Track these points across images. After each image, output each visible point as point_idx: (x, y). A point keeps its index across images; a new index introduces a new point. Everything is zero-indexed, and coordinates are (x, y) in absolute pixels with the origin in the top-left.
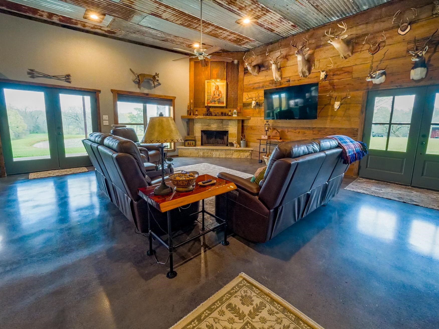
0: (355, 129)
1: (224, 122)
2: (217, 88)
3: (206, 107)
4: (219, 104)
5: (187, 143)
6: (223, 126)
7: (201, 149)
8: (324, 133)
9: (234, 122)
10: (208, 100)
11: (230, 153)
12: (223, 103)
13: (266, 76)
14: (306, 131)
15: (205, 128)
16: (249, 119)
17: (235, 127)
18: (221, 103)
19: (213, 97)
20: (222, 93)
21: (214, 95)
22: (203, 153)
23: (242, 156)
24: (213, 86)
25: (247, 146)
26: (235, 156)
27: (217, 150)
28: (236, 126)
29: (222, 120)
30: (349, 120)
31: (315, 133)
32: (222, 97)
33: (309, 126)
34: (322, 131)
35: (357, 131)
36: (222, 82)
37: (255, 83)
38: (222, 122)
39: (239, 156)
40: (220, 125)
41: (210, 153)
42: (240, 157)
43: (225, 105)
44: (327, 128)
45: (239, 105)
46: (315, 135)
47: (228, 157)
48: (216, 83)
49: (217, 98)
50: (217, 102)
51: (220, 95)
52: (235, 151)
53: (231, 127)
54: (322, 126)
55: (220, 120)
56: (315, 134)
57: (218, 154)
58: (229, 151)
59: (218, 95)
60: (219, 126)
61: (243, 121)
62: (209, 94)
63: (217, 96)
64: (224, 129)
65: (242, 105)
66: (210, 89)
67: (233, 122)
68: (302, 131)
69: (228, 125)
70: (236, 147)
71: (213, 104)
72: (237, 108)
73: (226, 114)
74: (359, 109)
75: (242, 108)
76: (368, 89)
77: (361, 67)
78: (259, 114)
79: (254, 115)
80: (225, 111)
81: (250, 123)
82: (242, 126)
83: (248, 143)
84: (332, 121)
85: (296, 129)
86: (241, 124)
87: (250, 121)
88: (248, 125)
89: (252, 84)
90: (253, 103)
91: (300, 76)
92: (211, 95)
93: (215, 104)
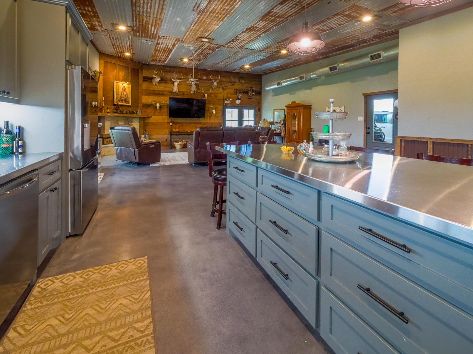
0: (220, 123)
1: (129, 119)
2: (124, 89)
3: (115, 105)
5: (106, 141)
6: (128, 123)
9: (136, 119)
10: (116, 99)
12: (128, 102)
13: (165, 87)
16: (149, 117)
19: (120, 97)
20: (128, 93)
21: (122, 95)
24: (121, 86)
29: (128, 117)
30: (218, 119)
31: (202, 126)
32: (128, 97)
33: (198, 122)
34: (206, 125)
36: (128, 84)
37: (155, 90)
38: (128, 120)
40: (127, 122)
43: (130, 104)
44: (208, 123)
45: (139, 105)
49: (124, 98)
50: (124, 102)
51: (127, 95)
55: (126, 118)
63: (124, 96)
65: (142, 105)
66: (119, 89)
68: (195, 125)
72: (138, 108)
73: (133, 113)
74: (221, 114)
75: (142, 108)
76: (224, 105)
77: (220, 95)
78: (160, 113)
79: (156, 114)
80: (131, 109)
81: (151, 120)
82: (144, 122)
83: (151, 136)
84: (210, 119)
85: (190, 124)
86: (143, 121)
87: (151, 119)
88: (149, 122)
89: (152, 90)
90: (158, 105)
91: (192, 93)
92: (120, 94)
93: (123, 103)
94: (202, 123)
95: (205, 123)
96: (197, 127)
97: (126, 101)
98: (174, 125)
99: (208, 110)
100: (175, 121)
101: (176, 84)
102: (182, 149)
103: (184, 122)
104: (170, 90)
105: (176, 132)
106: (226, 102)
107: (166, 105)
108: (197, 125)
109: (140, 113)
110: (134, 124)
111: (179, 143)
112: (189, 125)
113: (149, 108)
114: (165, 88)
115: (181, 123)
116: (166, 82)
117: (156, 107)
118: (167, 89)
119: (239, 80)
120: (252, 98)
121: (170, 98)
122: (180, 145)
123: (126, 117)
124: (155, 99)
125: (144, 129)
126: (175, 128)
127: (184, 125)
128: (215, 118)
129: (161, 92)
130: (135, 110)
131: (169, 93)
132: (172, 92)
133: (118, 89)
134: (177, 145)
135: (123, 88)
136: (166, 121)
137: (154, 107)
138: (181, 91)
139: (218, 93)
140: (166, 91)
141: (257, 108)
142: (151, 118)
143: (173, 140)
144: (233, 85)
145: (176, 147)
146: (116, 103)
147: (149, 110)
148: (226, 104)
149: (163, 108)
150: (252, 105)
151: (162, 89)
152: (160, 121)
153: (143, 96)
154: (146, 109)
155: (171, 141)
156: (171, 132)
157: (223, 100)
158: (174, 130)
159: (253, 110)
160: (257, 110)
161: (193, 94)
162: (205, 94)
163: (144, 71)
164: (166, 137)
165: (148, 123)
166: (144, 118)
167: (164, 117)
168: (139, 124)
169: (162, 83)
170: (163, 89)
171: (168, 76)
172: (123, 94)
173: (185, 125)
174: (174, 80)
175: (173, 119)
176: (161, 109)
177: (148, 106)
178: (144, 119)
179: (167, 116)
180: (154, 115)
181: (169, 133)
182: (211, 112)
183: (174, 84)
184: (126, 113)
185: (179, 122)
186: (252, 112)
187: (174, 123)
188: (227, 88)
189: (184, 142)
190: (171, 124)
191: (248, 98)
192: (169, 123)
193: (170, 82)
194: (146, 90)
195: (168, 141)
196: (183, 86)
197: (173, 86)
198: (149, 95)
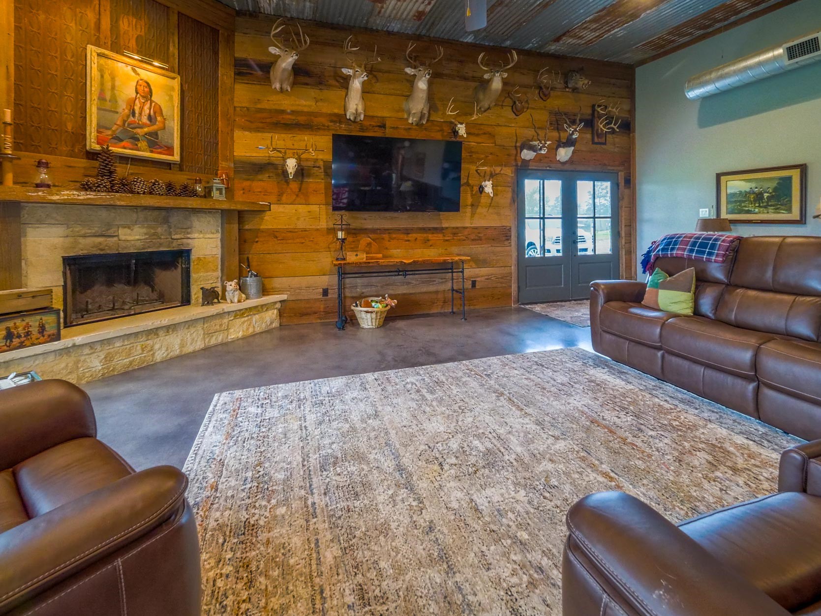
0: (508, 228)
1: (175, 219)
2: (146, 92)
3: (92, 155)
4: (152, 152)
6: (170, 234)
7: (91, 345)
8: (464, 238)
10: (100, 128)
11: (221, 325)
12: (169, 150)
13: (317, 101)
14: (430, 235)
15: (87, 245)
16: (261, 211)
17: (214, 236)
18: (161, 147)
19: (124, 122)
20: (164, 113)
21: (134, 114)
22: (108, 358)
23: (256, 326)
24: (127, 77)
25: (264, 291)
26: (237, 331)
27: (170, 328)
28: (217, 231)
30: (498, 214)
31: (448, 238)
32: (164, 128)
33: (435, 226)
34: (460, 235)
35: (510, 230)
36: (163, 75)
37: (282, 112)
38: (166, 221)
39: (248, 329)
40: (160, 230)
41: (143, 350)
42: (251, 330)
43: (176, 157)
44: (467, 228)
45: (223, 164)
46: (447, 243)
47: (213, 341)
48: (138, 70)
49: (146, 130)
50: (143, 144)
51: (158, 118)
52: (235, 317)
53: (201, 236)
54: (459, 225)
55: (156, 213)
56: (447, 240)
57: (178, 341)
58: (218, 322)
59: (150, 118)
60: (154, 234)
61: (241, 215)
62: (108, 105)
63: (145, 119)
64: (175, 244)
65: (231, 165)
66: (113, 88)
67: (208, 219)
68: (422, 235)
69: (189, 230)
70: (239, 301)
71: (125, 148)
72: (217, 174)
73: (187, 191)
74: (509, 195)
75: (232, 174)
76: (517, 165)
77: (504, 130)
78: (302, 196)
79: (284, 198)
80: (180, 178)
81: (268, 222)
82: (240, 230)
83: (266, 281)
84: (473, 214)
85: (407, 231)
86: (236, 226)
87: (267, 216)
88: (262, 227)
89: (270, 111)
90: (291, 164)
91: (410, 121)
92: (123, 108)
93: (138, 150)
94: (447, 228)
95: (457, 228)
96: (431, 243)
97: (153, 141)
98: (350, 239)
99: (467, 184)
100: (355, 224)
101: (356, 85)
102: (382, 329)
103: (387, 225)
104: (336, 111)
105: (358, 265)
106: (527, 155)
107: (321, 164)
108: (430, 236)
109: (221, 193)
110: (196, 235)
111: (370, 309)
112: (402, 236)
113: (260, 177)
114: (319, 104)
115: (374, 231)
116: (321, 83)
117: (285, 173)
118: (326, 108)
119: (566, 83)
120: (605, 144)
121: (337, 138)
122: (374, 315)
123: (159, 209)
124: (280, 144)
125: (240, 254)
126: (354, 249)
127: (386, 236)
128: (490, 210)
129: (302, 119)
130: (200, 181)
131: (331, 121)
132: (341, 118)
133: (108, 85)
134: (364, 315)
135: (141, 89)
136: (323, 224)
137: (280, 171)
138: (375, 114)
139: (498, 125)
140: (321, 115)
141: (621, 175)
142: (268, 213)
143: (348, 293)
144: (544, 96)
145: (360, 321)
146: (98, 147)
147: (260, 183)
148: (524, 160)
149: (309, 176)
150: (605, 165)
151: (305, 106)
152: (301, 225)
153: (238, 133)
154: (248, 180)
155: (341, 298)
156: (340, 267)
157: (516, 147)
158: (351, 258)
159: (608, 184)
160: (622, 184)
161: (417, 125)
162: (459, 126)
163: (238, 38)
164: (325, 281)
165: (258, 230)
166: (240, 213)
167: (315, 208)
168: (219, 235)
169: (307, 84)
170: (310, 106)
171: (326, 59)
172: (137, 112)
173: (391, 239)
174: (350, 72)
175: (346, 215)
176: (306, 180)
177: (257, 168)
178: (240, 218)
179: (327, 204)
180: (279, 202)
181: (335, 269)
182: (476, 189)
183: (347, 88)
184: (151, 193)
185: (370, 227)
186: (605, 187)
187: (350, 231)
188: (528, 108)
189: (389, 300)
190: (340, 235)
191: (593, 143)
192: (332, 231)
193: (332, 82)
194: (248, 109)
195: (330, 296)
196: (382, 96)
197: (347, 95)
198: (258, 130)
